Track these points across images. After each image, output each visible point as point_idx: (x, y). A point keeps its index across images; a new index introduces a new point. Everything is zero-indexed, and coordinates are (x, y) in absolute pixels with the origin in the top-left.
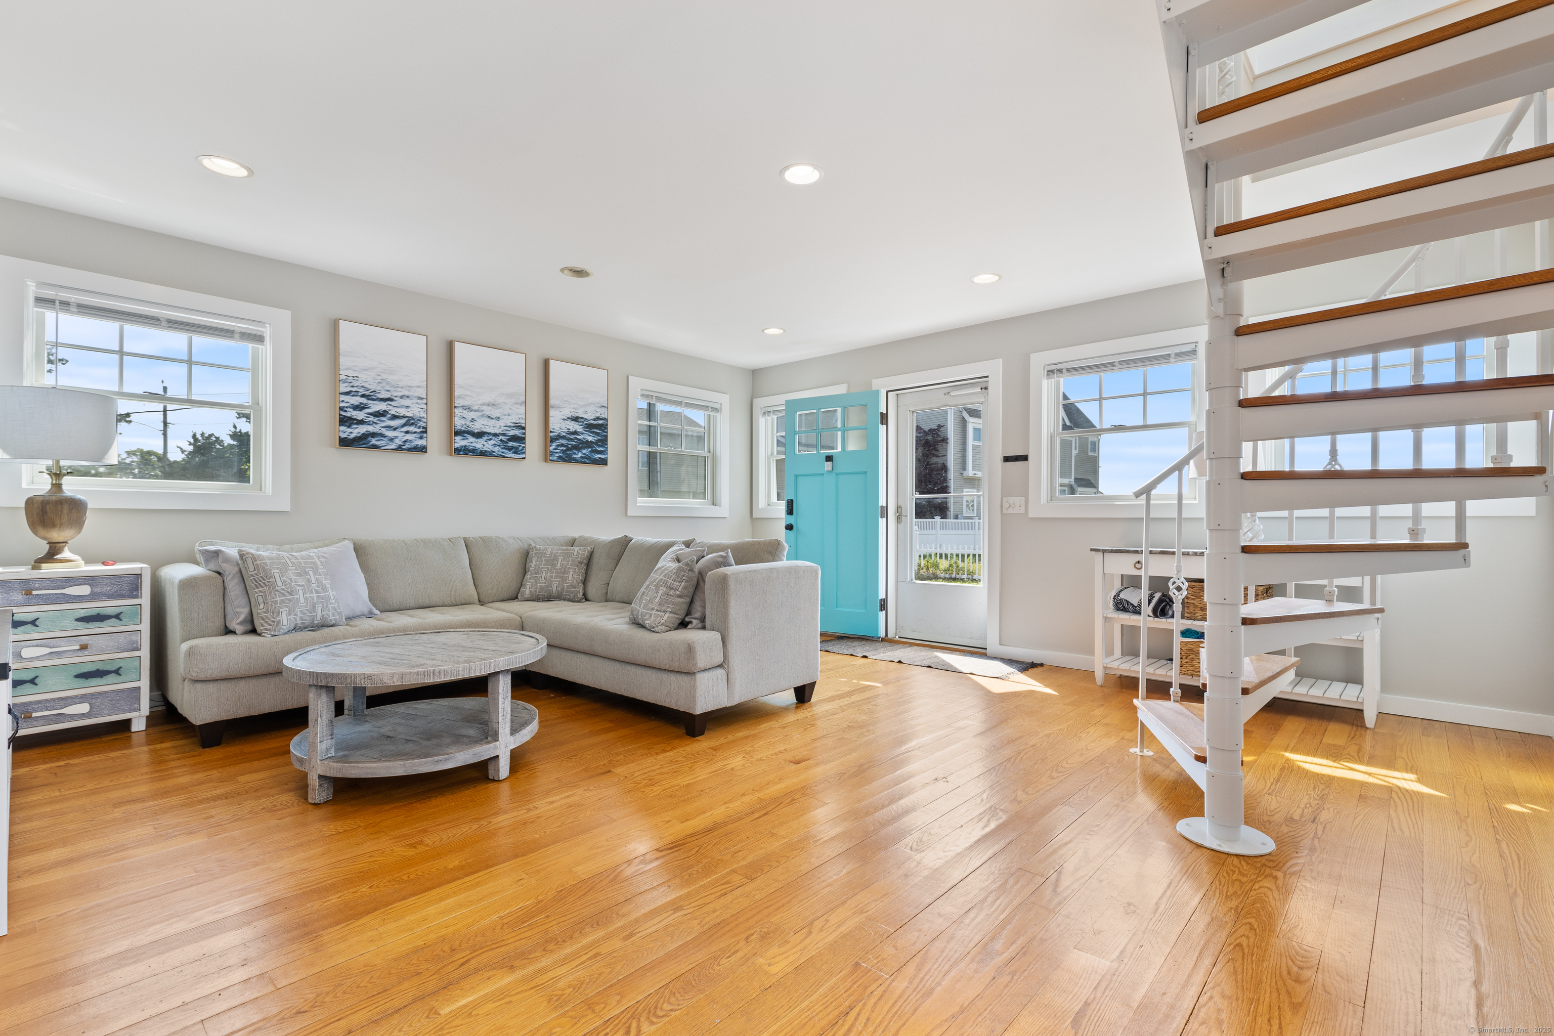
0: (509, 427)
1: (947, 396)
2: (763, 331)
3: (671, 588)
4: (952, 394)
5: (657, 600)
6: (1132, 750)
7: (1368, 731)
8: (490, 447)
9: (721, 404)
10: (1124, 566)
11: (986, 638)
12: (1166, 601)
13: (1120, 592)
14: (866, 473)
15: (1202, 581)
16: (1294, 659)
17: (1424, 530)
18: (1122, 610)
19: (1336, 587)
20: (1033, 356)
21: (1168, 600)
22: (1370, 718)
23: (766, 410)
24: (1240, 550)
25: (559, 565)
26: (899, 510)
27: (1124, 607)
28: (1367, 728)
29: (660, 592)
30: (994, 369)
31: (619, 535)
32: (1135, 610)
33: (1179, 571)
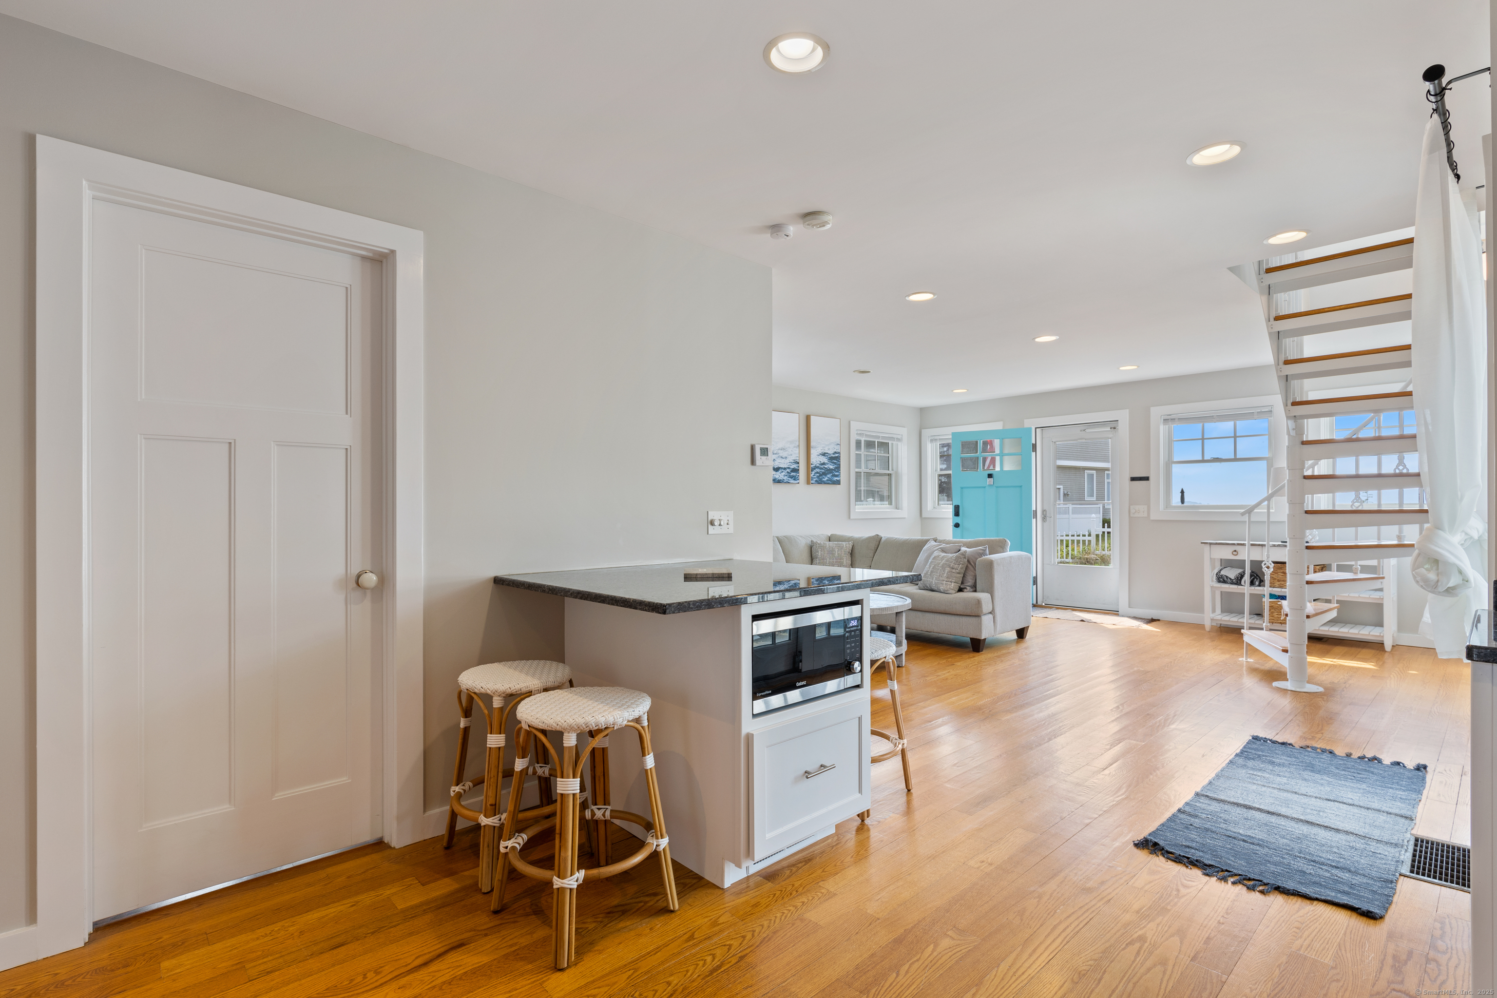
0: (791, 463)
1: (1084, 432)
2: (952, 391)
3: (953, 568)
4: (1087, 431)
5: (945, 575)
6: (1241, 659)
7: (1387, 653)
8: (782, 477)
9: (902, 435)
10: (1226, 554)
11: (1118, 605)
12: (1254, 576)
13: (1221, 570)
14: (1021, 487)
15: (1284, 563)
16: (1336, 605)
17: (1404, 536)
18: (1222, 582)
19: (1359, 565)
20: (1152, 409)
21: (1255, 575)
22: (1388, 646)
23: (932, 438)
24: (1305, 548)
25: (836, 554)
26: (1044, 512)
27: (1224, 580)
28: (1386, 651)
29: (947, 571)
30: (1123, 416)
31: (873, 534)
32: (1232, 582)
33: (1268, 557)
